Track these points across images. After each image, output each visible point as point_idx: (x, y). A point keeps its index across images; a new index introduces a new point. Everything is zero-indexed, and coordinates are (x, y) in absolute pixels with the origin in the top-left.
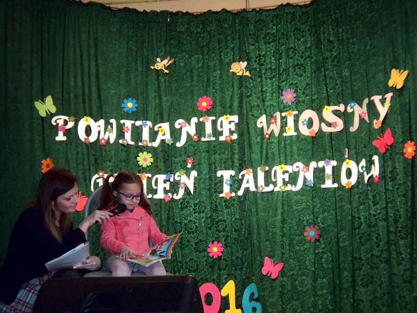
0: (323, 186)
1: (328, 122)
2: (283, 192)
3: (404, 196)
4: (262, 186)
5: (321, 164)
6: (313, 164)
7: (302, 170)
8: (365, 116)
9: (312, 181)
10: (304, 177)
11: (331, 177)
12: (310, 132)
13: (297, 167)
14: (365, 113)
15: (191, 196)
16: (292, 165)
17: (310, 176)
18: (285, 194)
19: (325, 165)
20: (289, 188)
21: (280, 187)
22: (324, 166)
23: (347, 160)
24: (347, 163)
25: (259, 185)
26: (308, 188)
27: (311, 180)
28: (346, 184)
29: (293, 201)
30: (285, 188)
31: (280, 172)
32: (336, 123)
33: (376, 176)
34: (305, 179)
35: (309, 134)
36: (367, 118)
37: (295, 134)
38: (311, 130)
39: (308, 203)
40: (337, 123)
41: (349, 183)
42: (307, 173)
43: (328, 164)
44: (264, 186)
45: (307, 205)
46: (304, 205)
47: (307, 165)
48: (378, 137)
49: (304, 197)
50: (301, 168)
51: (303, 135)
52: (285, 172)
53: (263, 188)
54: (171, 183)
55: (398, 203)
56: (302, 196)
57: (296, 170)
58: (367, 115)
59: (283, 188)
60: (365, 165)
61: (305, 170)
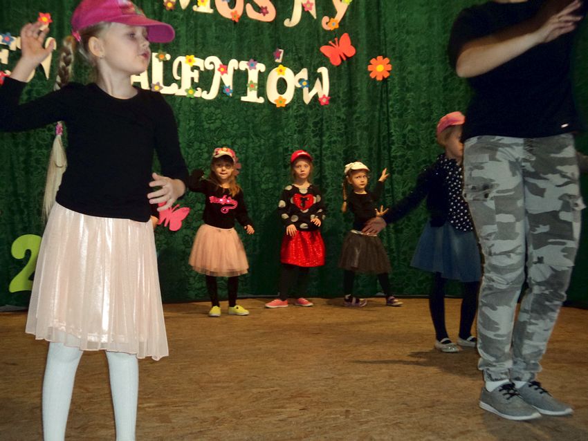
0: (243, 99)
1: (256, 4)
2: (191, 98)
3: (366, 129)
4: (158, 84)
5: (243, 65)
6: (233, 64)
7: (219, 70)
8: (311, 9)
9: (231, 88)
10: (221, 80)
11: (256, 87)
12: (232, 14)
13: (212, 63)
14: (312, 4)
15: (45, 83)
16: (204, 58)
17: (228, 81)
18: (192, 102)
19: (248, 67)
20: (199, 93)
21: (187, 91)
22: (246, 70)
23: (281, 66)
24: (281, 71)
25: (154, 82)
26: (225, 99)
27: (229, 87)
28: (276, 101)
29: (204, 115)
30: (194, 93)
31: (188, 66)
32: (266, 8)
33: (324, 96)
34: (222, 83)
35: (230, 17)
36: (313, 12)
37: (211, 11)
38: (233, 11)
39: (223, 121)
40: (268, 9)
41: (281, 100)
42: (225, 75)
43: (252, 67)
44: (161, 84)
45: (223, 123)
46: (218, 123)
47: (225, 63)
48: (330, 42)
49: (219, 111)
50: (217, 67)
51: (222, 16)
52: (194, 68)
53: (161, 88)
54: (11, 52)
55: (358, 138)
56: (216, 108)
57: (210, 67)
58: (314, 7)
59: (191, 92)
60: (306, 78)
61: (222, 70)
